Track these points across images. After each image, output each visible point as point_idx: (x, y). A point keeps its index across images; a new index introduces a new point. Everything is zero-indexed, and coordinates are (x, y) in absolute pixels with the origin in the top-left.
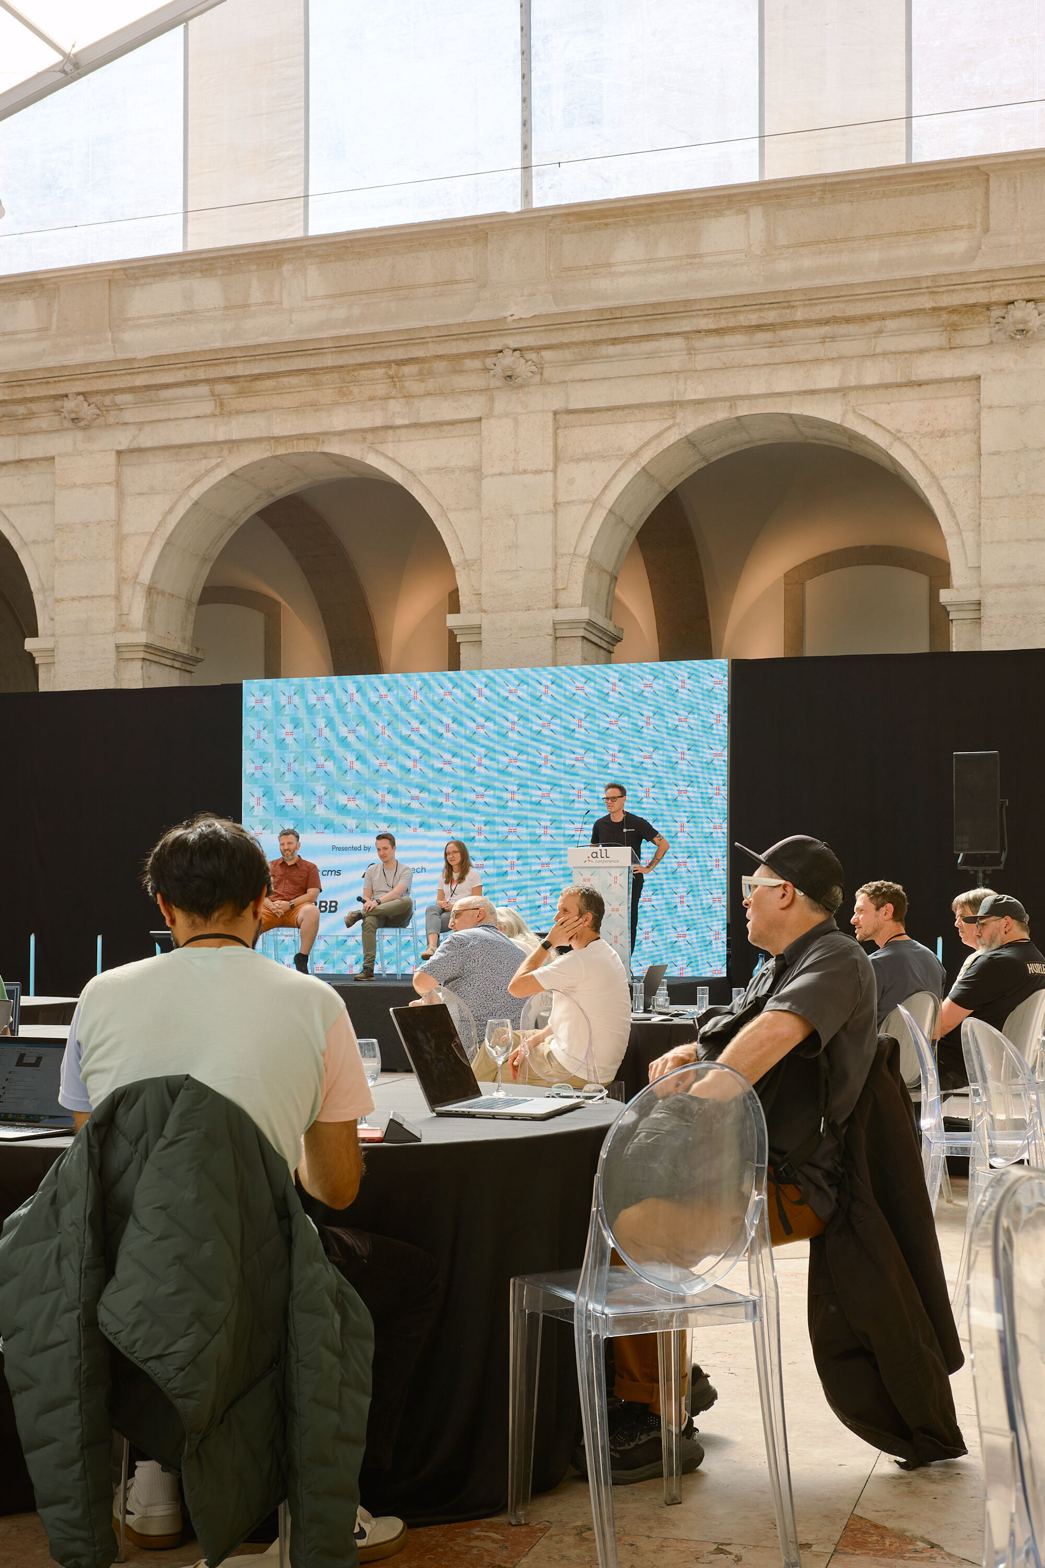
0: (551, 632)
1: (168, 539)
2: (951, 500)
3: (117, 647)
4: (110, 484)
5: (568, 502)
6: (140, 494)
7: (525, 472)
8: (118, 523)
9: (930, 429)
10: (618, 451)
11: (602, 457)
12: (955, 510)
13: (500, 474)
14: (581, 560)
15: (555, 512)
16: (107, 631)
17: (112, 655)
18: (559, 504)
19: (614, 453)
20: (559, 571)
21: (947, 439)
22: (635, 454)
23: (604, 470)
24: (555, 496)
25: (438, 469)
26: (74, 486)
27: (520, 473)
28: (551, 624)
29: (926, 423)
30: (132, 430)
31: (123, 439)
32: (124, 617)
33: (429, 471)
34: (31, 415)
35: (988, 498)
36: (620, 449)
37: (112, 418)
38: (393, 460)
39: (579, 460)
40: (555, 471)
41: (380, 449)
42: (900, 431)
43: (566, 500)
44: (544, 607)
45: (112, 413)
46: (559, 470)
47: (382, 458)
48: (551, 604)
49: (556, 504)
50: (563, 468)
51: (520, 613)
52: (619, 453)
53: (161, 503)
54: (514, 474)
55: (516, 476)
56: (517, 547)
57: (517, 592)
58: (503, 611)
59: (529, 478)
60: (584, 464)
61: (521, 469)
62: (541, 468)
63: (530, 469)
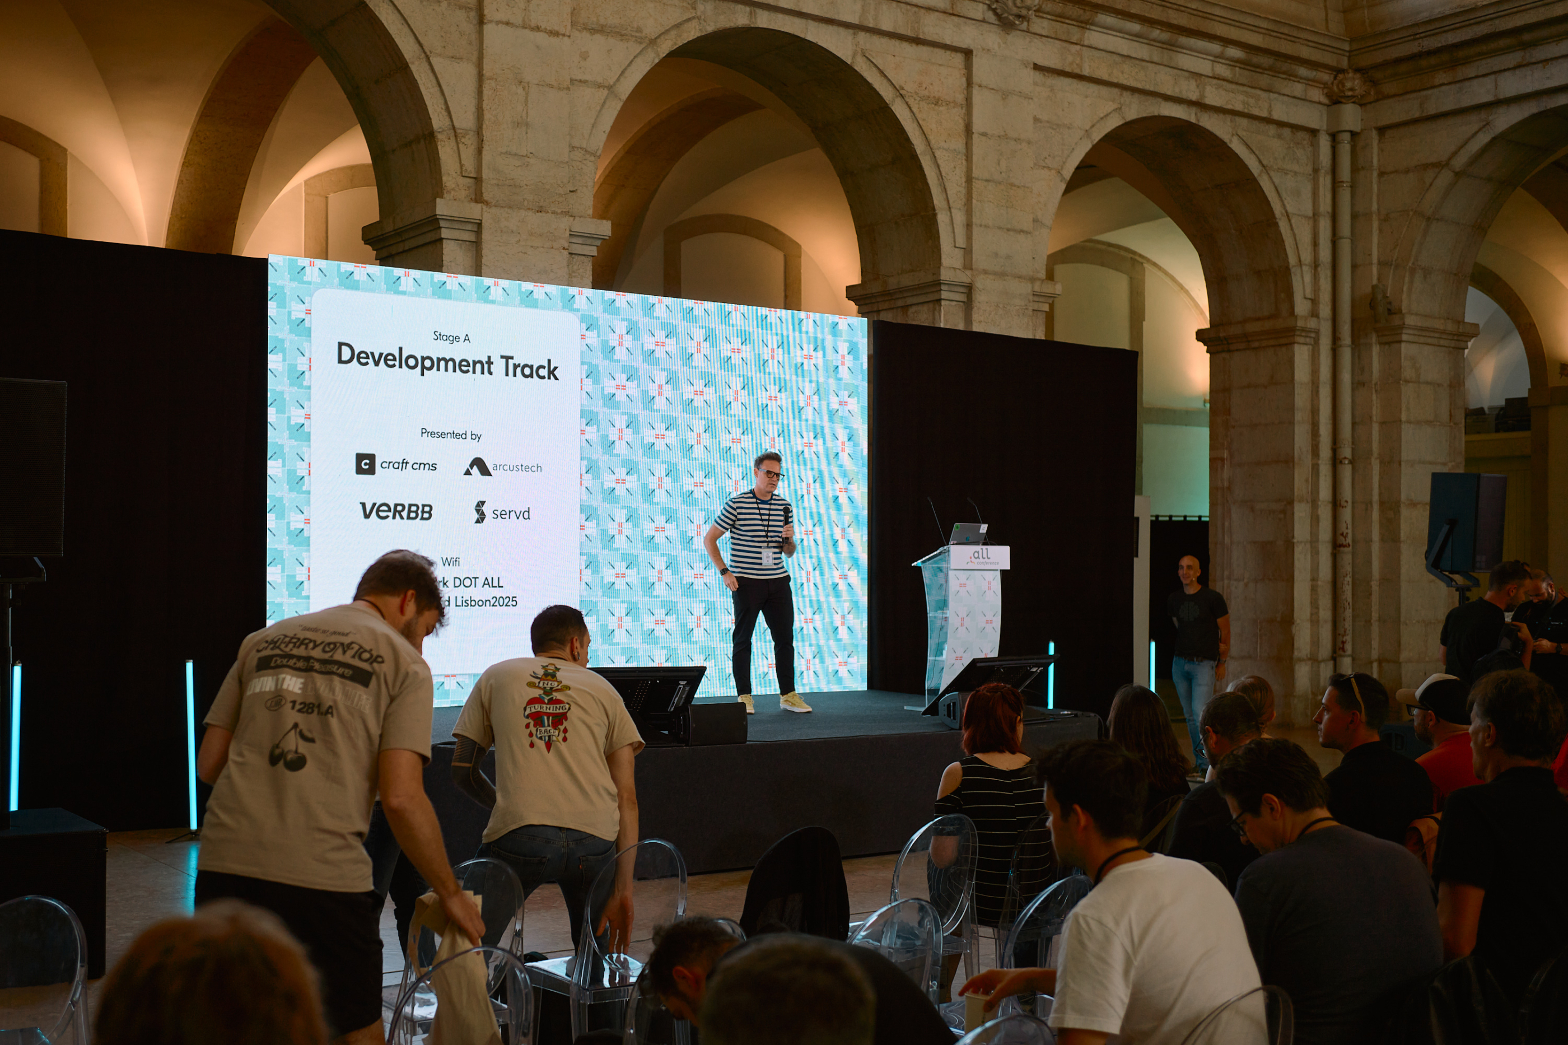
0: (567, 244)
2: (943, 173)
5: (580, 81)
7: (538, 29)
9: (926, 93)
10: (637, 32)
11: (619, 34)
14: (592, 158)
15: (569, 91)
19: (634, 34)
21: (941, 108)
22: (653, 42)
23: (621, 51)
24: (569, 69)
27: (532, 29)
28: (566, 234)
29: (924, 86)
35: (978, 179)
36: (639, 30)
39: (593, 31)
42: (903, 89)
43: (578, 78)
44: (559, 211)
48: (565, 208)
49: (572, 81)
51: (530, 213)
52: (638, 34)
54: (524, 27)
55: (527, 32)
56: (527, 125)
57: (527, 185)
58: (510, 207)
59: (541, 38)
60: (597, 36)
61: (533, 24)
62: (556, 28)
63: (543, 27)
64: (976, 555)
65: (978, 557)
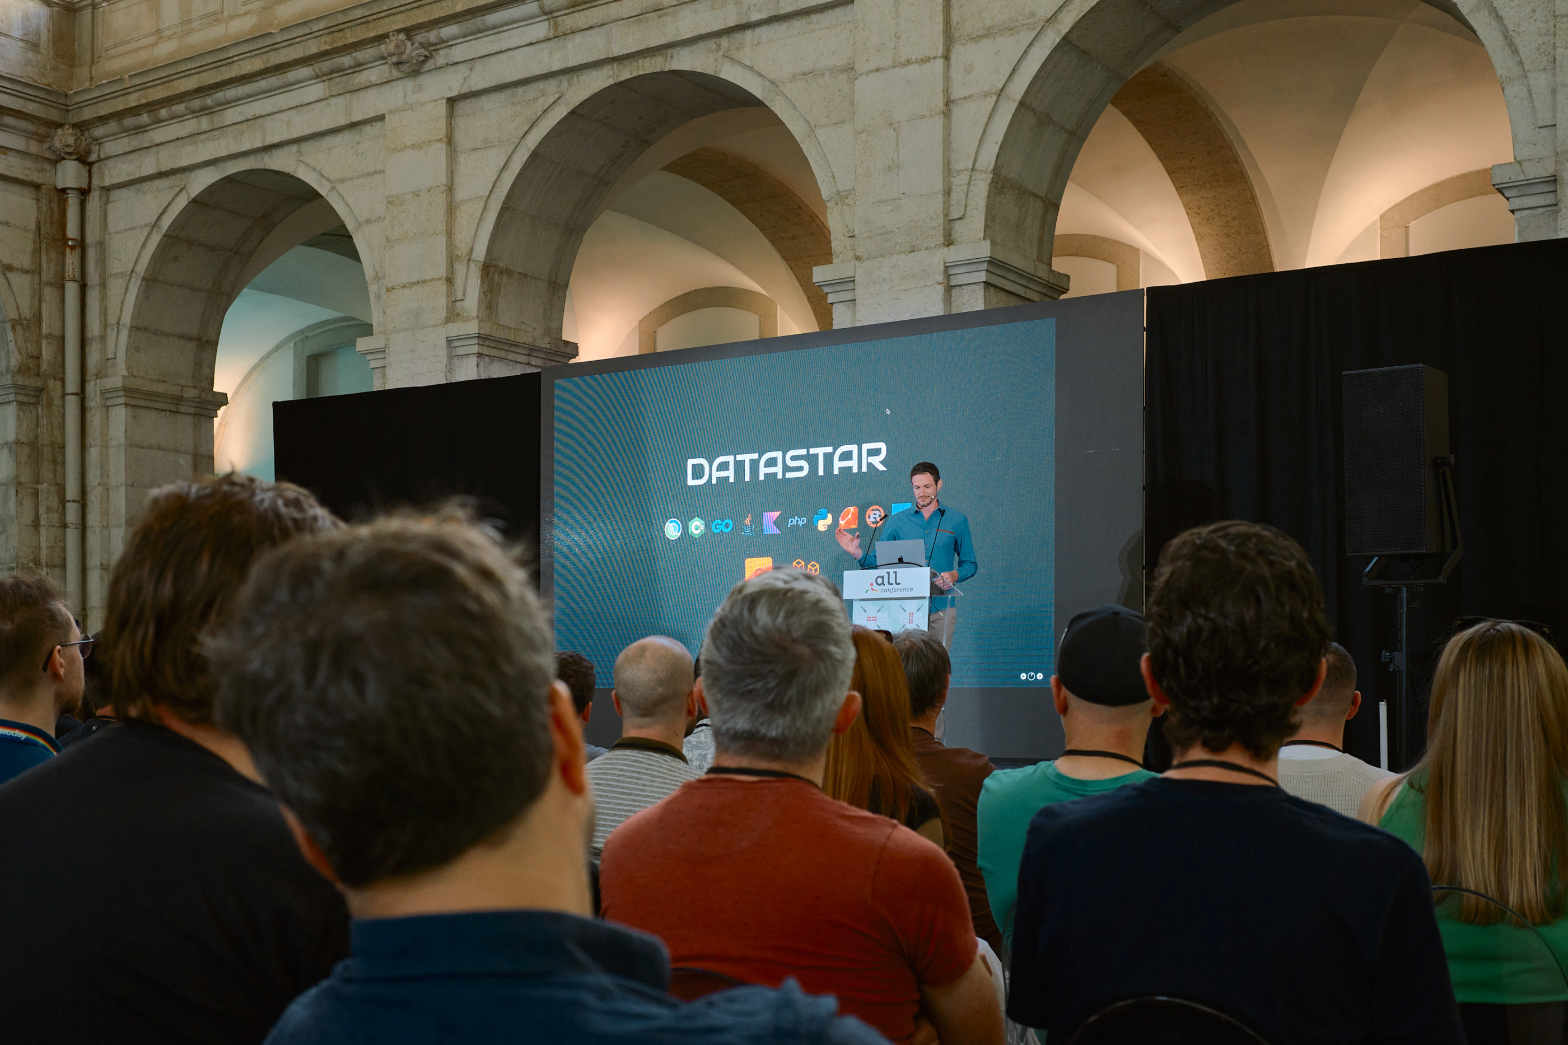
0: (940, 278)
1: (505, 203)
2: (1511, 27)
3: (449, 341)
4: (440, 140)
5: (965, 98)
6: (474, 149)
7: (909, 62)
8: (450, 189)
10: (1029, 18)
11: (1010, 29)
12: (1516, 41)
13: (877, 70)
14: (984, 176)
15: (947, 114)
16: (439, 322)
17: (443, 351)
18: (953, 102)
19: (1025, 22)
20: (953, 195)
22: (1052, 20)
23: (1011, 47)
24: (946, 91)
25: (804, 74)
26: (405, 147)
27: (903, 65)
28: (942, 268)
30: (463, 70)
31: (452, 83)
32: (458, 304)
33: (794, 77)
34: (359, 66)
36: (1032, 15)
37: (441, 58)
38: (751, 68)
39: (978, 38)
40: (946, 57)
41: (735, 57)
43: (962, 96)
44: (933, 245)
45: (442, 52)
46: (953, 56)
47: (739, 68)
48: (942, 240)
49: (948, 103)
50: (958, 52)
51: (902, 256)
52: (1030, 21)
53: (495, 158)
54: (894, 67)
55: (897, 70)
56: (898, 167)
57: (898, 228)
58: (882, 256)
59: (912, 70)
60: (985, 42)
61: (903, 60)
62: (927, 54)
63: (913, 58)
64: (880, 581)
65: (883, 584)
